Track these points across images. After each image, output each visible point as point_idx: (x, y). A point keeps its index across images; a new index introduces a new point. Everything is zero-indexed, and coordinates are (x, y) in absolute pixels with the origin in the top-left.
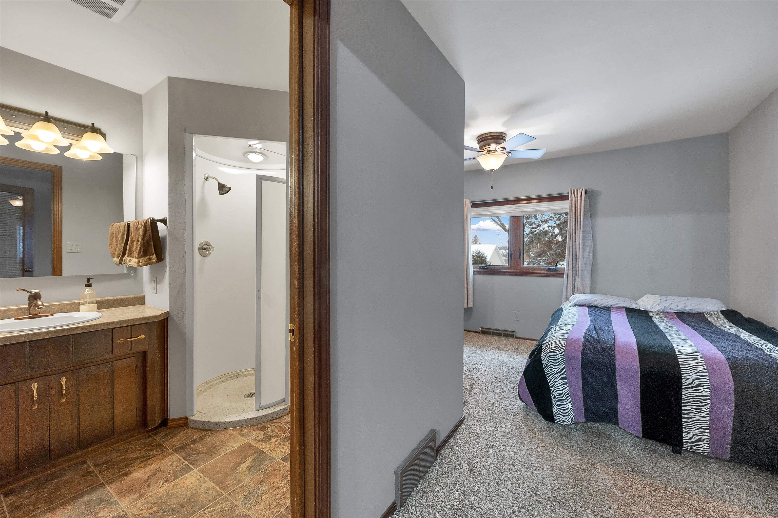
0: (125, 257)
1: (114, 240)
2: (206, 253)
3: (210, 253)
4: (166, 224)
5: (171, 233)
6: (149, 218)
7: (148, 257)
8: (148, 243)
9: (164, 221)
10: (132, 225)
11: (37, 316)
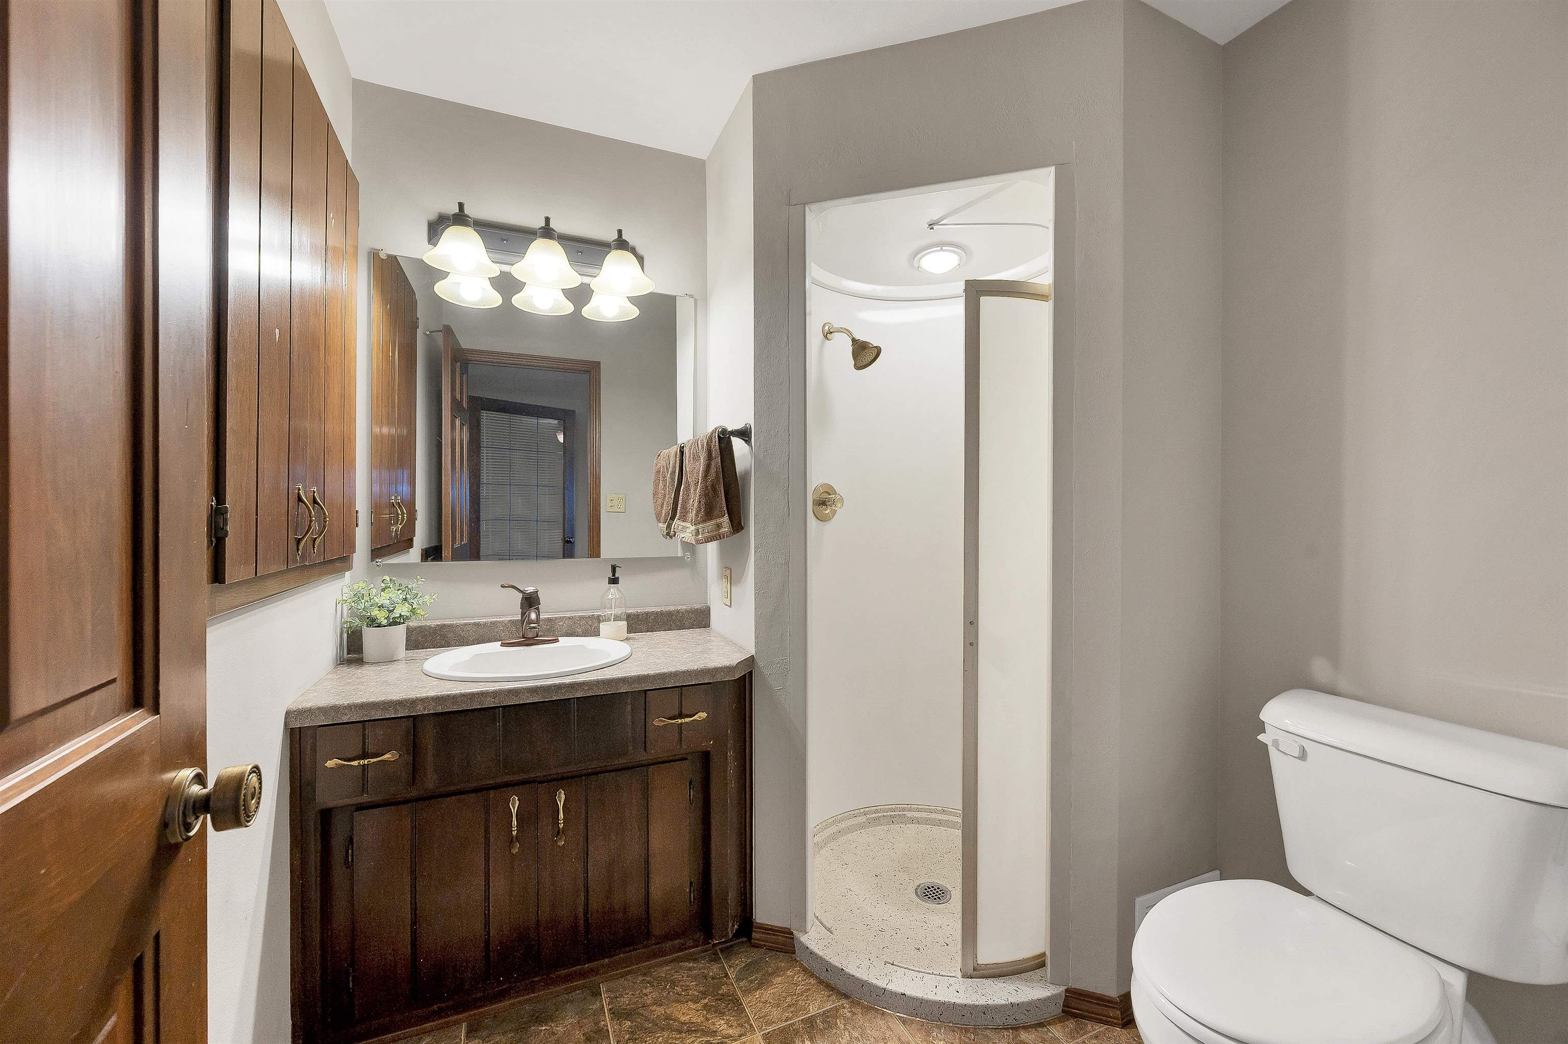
0: (675, 521)
1: (661, 484)
2: (827, 512)
3: (834, 513)
4: (748, 442)
5: (758, 463)
6: (716, 429)
7: (713, 522)
8: (714, 490)
9: (744, 434)
10: (686, 450)
11: (532, 642)
